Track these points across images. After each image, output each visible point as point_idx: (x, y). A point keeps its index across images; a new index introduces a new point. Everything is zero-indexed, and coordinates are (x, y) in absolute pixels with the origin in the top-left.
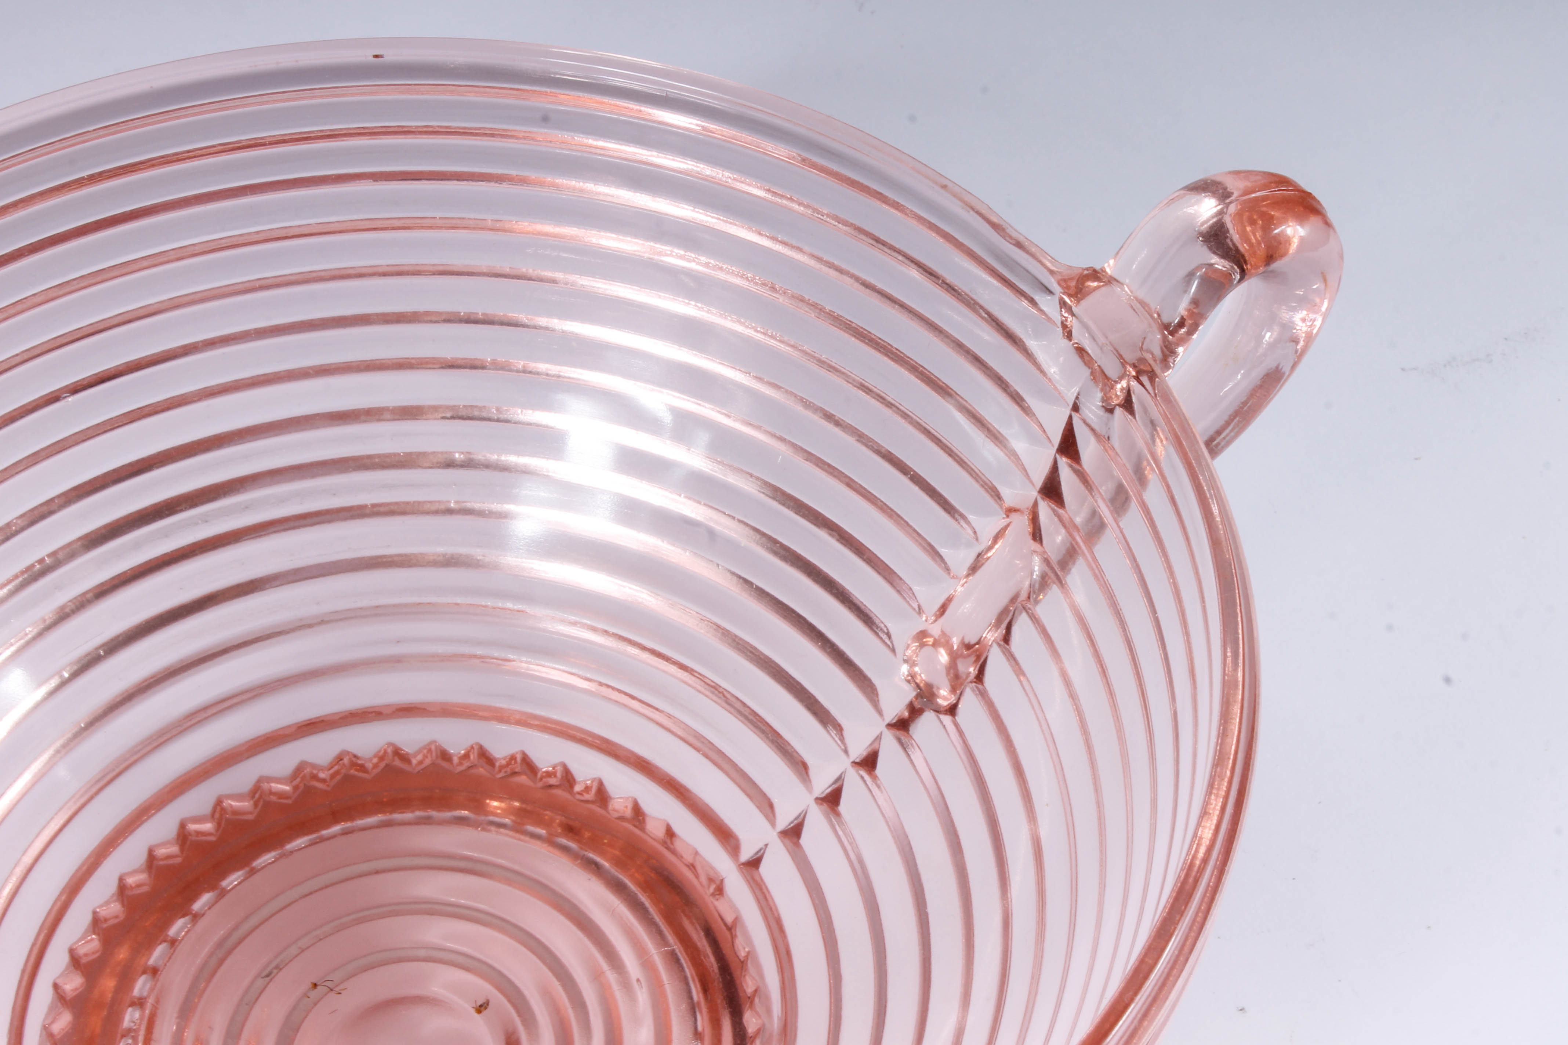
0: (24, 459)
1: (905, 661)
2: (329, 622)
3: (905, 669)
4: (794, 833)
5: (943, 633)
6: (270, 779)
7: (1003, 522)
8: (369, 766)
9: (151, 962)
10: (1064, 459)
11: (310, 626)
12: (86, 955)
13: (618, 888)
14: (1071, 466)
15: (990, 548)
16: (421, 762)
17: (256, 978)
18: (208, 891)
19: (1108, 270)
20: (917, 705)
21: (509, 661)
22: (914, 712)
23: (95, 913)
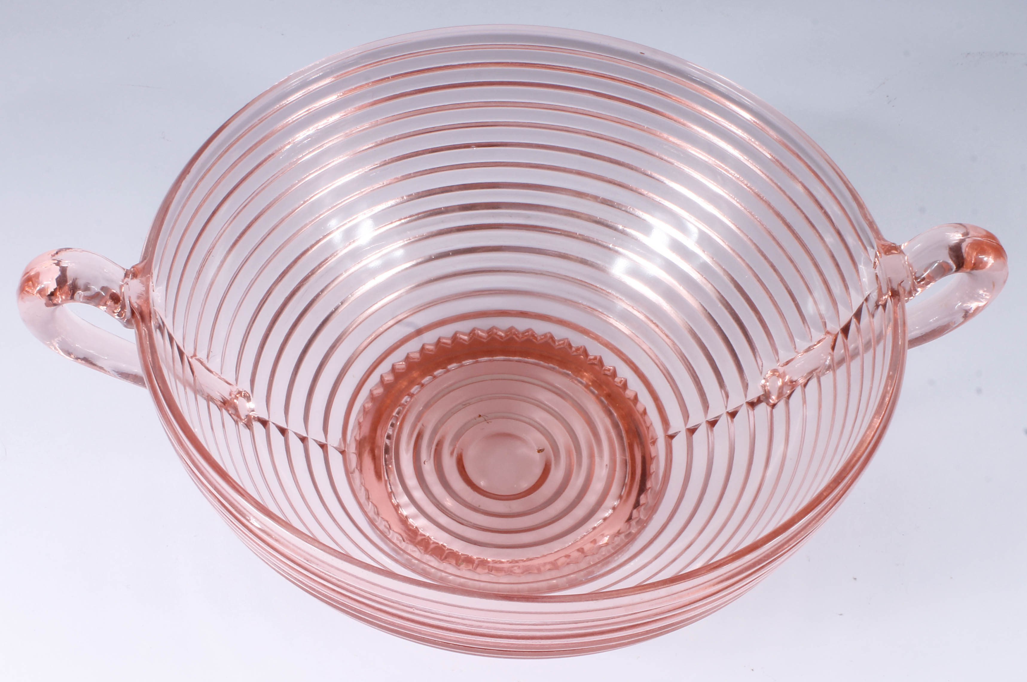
0: (448, 166)
1: (764, 379)
2: (544, 275)
3: (763, 381)
4: (692, 431)
5: (784, 372)
6: (497, 329)
7: (823, 336)
8: (539, 338)
9: (423, 381)
10: (855, 320)
11: (536, 274)
12: (399, 369)
13: (616, 425)
14: (856, 323)
15: (815, 345)
16: (559, 345)
17: (460, 404)
18: (457, 363)
19: (902, 247)
20: (762, 399)
21: (610, 317)
22: (759, 401)
23: (408, 354)
